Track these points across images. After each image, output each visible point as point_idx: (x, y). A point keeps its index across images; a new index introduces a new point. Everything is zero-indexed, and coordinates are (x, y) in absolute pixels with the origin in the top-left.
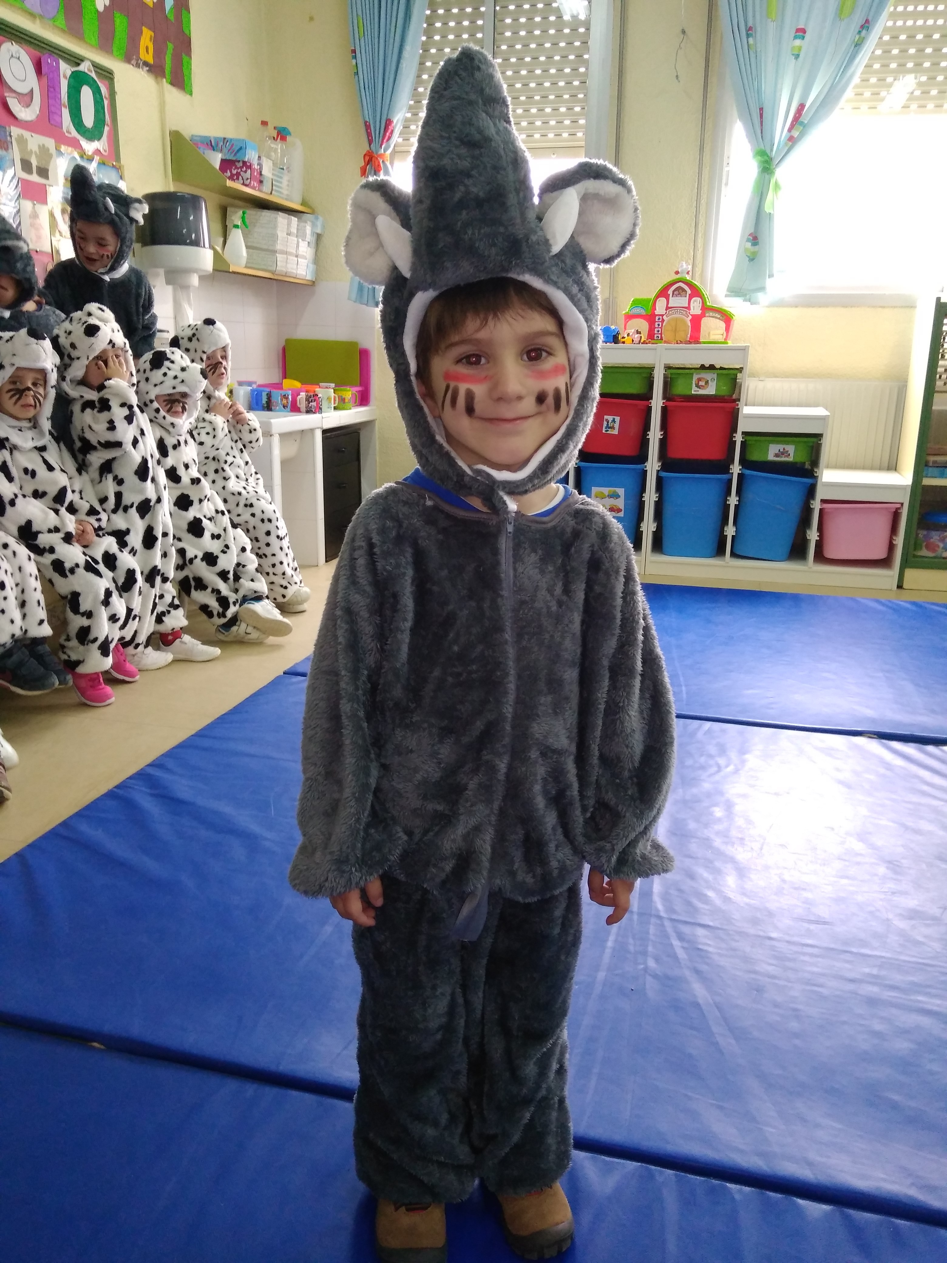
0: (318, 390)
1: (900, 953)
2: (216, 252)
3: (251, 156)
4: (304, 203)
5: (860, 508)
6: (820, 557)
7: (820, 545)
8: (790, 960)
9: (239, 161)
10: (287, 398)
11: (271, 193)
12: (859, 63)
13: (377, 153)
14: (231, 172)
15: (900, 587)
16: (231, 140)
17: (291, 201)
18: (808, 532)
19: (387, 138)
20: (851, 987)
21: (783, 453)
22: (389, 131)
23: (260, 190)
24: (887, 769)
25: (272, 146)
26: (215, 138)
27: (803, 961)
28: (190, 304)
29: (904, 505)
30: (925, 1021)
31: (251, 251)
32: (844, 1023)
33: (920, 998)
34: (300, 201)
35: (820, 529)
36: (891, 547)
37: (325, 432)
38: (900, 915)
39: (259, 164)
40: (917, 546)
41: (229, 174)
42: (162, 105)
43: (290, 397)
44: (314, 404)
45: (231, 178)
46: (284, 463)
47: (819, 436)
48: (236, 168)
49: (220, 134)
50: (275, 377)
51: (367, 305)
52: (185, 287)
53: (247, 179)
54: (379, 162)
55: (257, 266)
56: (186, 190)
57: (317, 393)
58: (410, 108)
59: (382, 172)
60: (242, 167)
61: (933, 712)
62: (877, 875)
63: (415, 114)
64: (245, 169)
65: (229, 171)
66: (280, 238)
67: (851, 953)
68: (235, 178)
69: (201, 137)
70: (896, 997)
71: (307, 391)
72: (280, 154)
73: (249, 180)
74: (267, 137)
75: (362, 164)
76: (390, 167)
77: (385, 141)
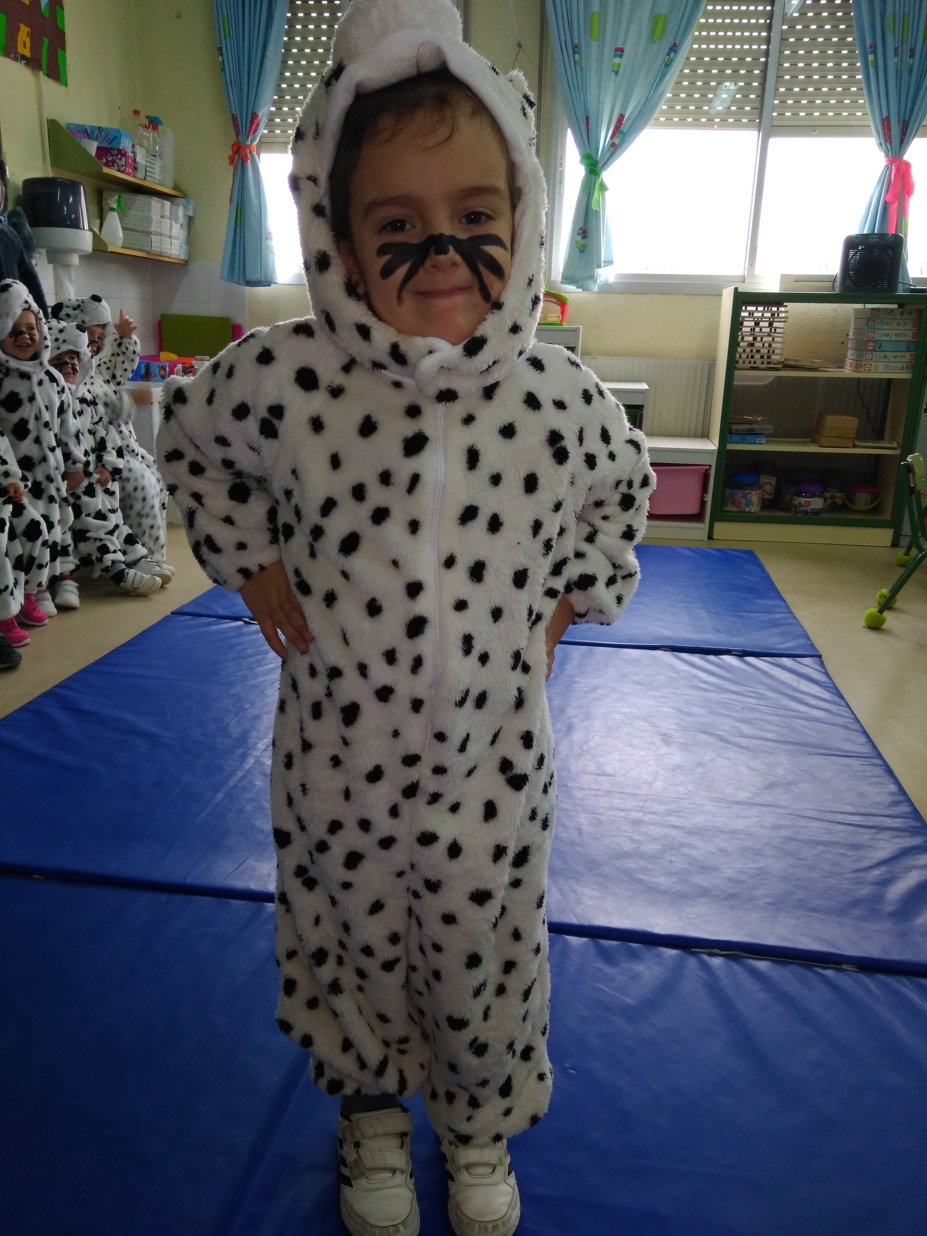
0: (194, 362)
1: (662, 792)
2: (94, 233)
3: (126, 144)
4: (176, 188)
9: (114, 149)
10: (165, 369)
11: (145, 179)
12: (669, 80)
13: (244, 144)
14: (106, 159)
15: (710, 537)
16: (106, 129)
17: (163, 185)
19: (253, 129)
22: (256, 124)
24: (675, 672)
25: (145, 134)
26: (91, 127)
27: (589, 800)
28: (70, 281)
29: (712, 467)
30: (673, 832)
31: (127, 232)
34: (171, 184)
38: (666, 768)
39: (133, 152)
40: (723, 503)
42: (40, 96)
43: (167, 368)
45: (107, 164)
47: (641, 407)
48: (112, 155)
49: (95, 124)
50: (153, 350)
51: (238, 283)
52: (67, 266)
53: (122, 166)
54: (246, 152)
55: (133, 246)
56: (64, 175)
57: (193, 364)
58: (275, 103)
59: (249, 162)
60: (117, 155)
61: (718, 631)
62: (653, 743)
63: (279, 109)
64: (119, 156)
65: (104, 158)
66: (154, 220)
67: (625, 793)
68: (111, 164)
69: (77, 125)
70: (655, 819)
71: (183, 363)
72: (152, 142)
73: (124, 167)
74: (139, 125)
75: (231, 153)
76: (257, 157)
77: (251, 133)
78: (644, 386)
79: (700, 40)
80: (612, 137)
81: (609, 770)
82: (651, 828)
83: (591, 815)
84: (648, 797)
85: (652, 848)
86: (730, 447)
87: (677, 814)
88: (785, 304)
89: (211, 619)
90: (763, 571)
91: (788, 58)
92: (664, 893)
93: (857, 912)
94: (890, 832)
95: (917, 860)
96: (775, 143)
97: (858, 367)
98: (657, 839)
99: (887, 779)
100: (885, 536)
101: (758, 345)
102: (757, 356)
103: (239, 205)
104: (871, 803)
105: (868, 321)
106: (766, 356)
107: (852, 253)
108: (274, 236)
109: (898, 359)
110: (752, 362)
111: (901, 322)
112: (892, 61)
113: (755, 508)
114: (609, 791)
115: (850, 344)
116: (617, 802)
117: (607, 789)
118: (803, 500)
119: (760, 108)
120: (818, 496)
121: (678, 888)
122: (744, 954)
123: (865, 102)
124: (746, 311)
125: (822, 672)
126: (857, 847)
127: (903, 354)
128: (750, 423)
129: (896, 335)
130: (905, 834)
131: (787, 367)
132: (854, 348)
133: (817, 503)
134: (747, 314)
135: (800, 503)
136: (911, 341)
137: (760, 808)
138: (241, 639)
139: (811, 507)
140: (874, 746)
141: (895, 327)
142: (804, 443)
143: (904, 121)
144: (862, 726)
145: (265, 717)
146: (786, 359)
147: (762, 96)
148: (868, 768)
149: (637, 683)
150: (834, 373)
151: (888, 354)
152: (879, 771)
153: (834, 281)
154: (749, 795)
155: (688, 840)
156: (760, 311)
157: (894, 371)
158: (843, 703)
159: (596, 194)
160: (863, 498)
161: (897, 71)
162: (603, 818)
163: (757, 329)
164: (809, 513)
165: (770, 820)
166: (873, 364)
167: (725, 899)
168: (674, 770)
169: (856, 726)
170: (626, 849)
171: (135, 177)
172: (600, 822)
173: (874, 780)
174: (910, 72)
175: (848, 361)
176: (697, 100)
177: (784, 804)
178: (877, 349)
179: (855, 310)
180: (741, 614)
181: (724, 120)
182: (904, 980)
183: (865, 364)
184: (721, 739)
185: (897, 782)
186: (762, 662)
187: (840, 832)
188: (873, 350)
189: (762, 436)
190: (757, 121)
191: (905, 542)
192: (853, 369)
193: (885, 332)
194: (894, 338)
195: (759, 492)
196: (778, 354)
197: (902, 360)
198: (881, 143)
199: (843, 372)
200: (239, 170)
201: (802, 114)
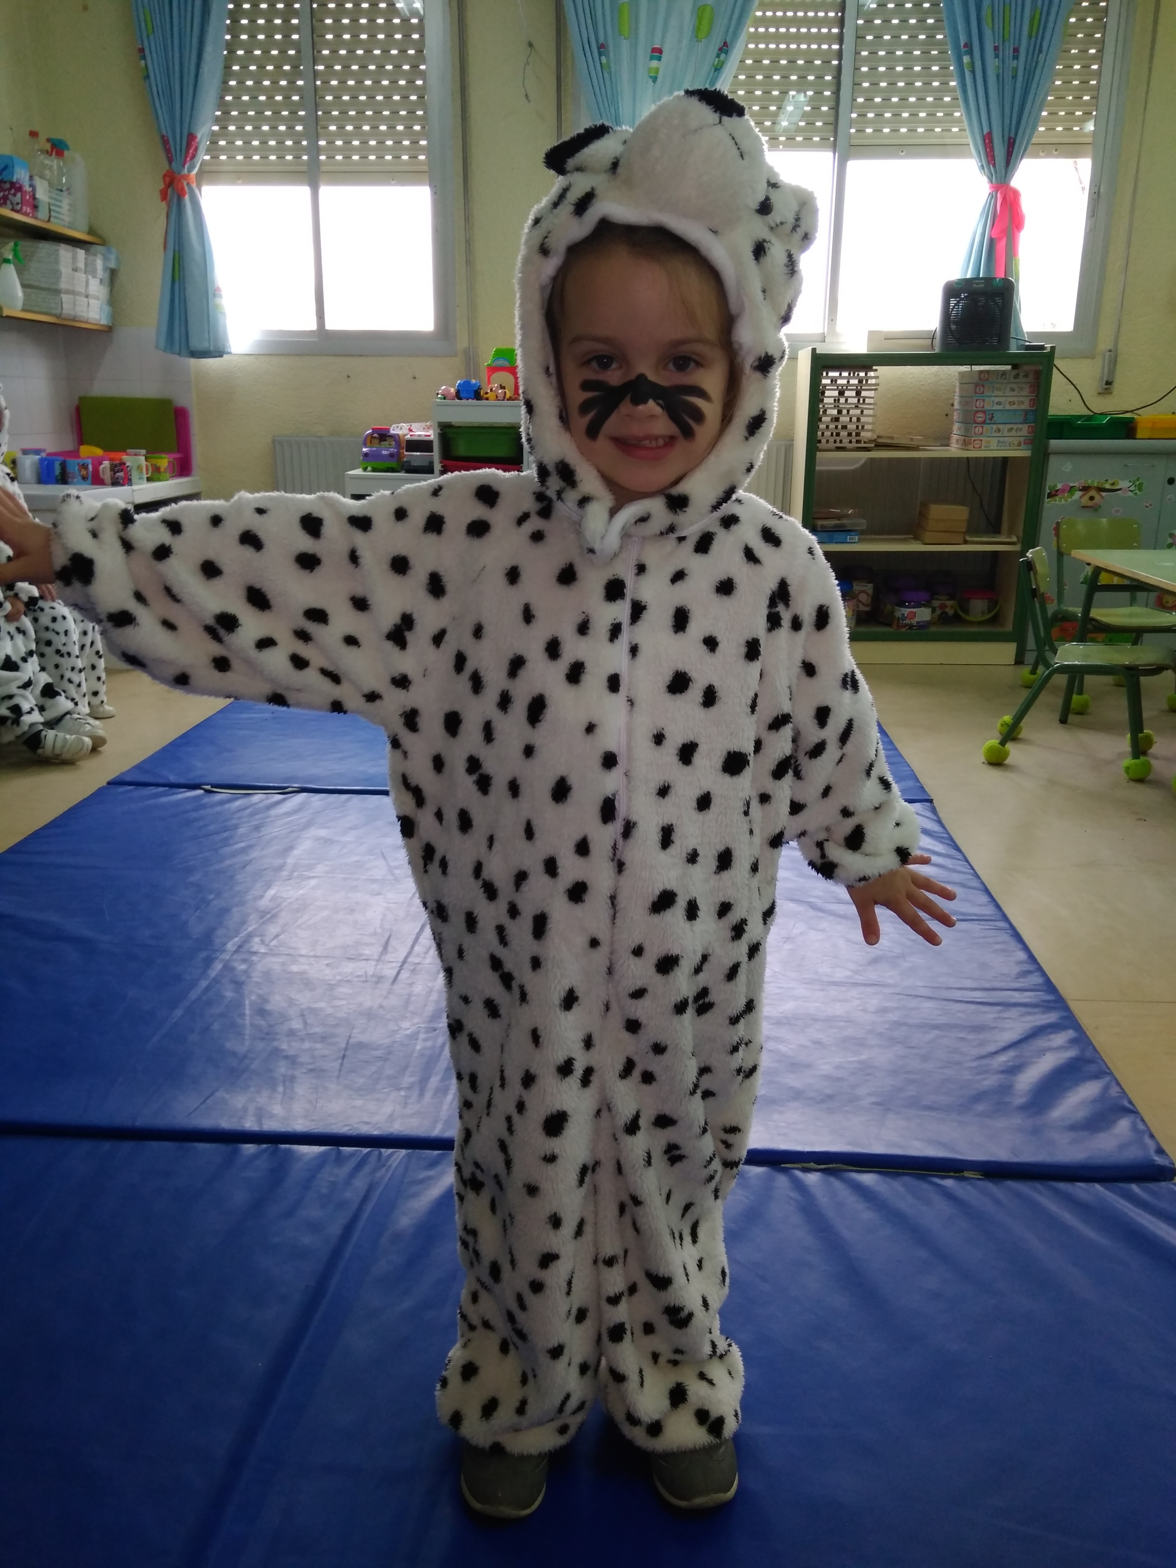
0: (125, 458)
3: (21, 175)
4: (91, 231)
9: (5, 182)
10: (87, 468)
11: (49, 221)
13: (179, 173)
17: (75, 229)
19: (190, 155)
22: (193, 148)
23: (34, 217)
25: (47, 162)
31: (28, 290)
34: (86, 229)
39: (31, 186)
43: (90, 467)
44: (121, 474)
48: (3, 190)
50: (68, 445)
51: (179, 354)
53: (18, 204)
54: (183, 185)
55: (36, 309)
57: (124, 461)
58: (217, 121)
59: (187, 197)
60: (10, 189)
63: (224, 128)
64: (13, 191)
66: (64, 275)
68: (2, 201)
71: (111, 460)
72: (56, 172)
73: (20, 205)
74: (38, 151)
75: (162, 186)
76: (197, 191)
77: (188, 159)
79: (756, 38)
88: (874, 368)
89: (161, 789)
91: (865, 60)
93: (980, 1107)
94: (1019, 1008)
95: (1049, 1040)
96: (853, 166)
97: (965, 443)
99: (1013, 944)
100: (1009, 650)
101: (844, 419)
102: (844, 433)
103: (177, 253)
104: (996, 975)
105: (976, 386)
106: (854, 434)
107: (953, 302)
108: (224, 293)
109: (1013, 433)
110: (838, 440)
111: (1015, 386)
112: (992, 63)
115: (956, 416)
118: (906, 611)
119: (834, 124)
120: (924, 606)
122: (846, 1167)
123: (962, 114)
124: (827, 377)
125: (934, 820)
126: (979, 1029)
127: (1020, 426)
128: (839, 517)
129: (1010, 402)
130: (1036, 1010)
131: (880, 446)
132: (960, 420)
133: (923, 614)
134: (828, 381)
135: (903, 614)
136: (1028, 410)
137: (862, 989)
138: (202, 812)
139: (917, 619)
140: (998, 907)
141: (1008, 393)
142: (905, 541)
143: (1010, 138)
144: (983, 883)
145: (235, 910)
146: (879, 437)
147: (836, 108)
148: (991, 933)
150: (938, 452)
151: (1001, 427)
152: (1005, 937)
153: (933, 338)
154: (849, 973)
156: (845, 378)
157: (1008, 448)
158: (960, 856)
160: (978, 607)
161: (998, 75)
163: (842, 400)
164: (915, 626)
165: (874, 1003)
166: (984, 439)
167: (822, 1101)
169: (975, 883)
171: (36, 218)
173: (998, 947)
174: (1014, 77)
175: (954, 438)
176: (757, 114)
177: (891, 981)
178: (988, 421)
179: (960, 373)
181: (791, 139)
182: (1038, 1185)
183: (975, 440)
184: (813, 907)
185: (1026, 948)
187: (959, 1012)
188: (984, 422)
189: (853, 533)
190: (832, 139)
191: (1030, 657)
192: (960, 447)
193: (997, 400)
194: (1008, 407)
195: (853, 602)
196: (867, 431)
197: (1019, 434)
198: (982, 166)
199: (949, 450)
200: (174, 207)
201: (886, 130)
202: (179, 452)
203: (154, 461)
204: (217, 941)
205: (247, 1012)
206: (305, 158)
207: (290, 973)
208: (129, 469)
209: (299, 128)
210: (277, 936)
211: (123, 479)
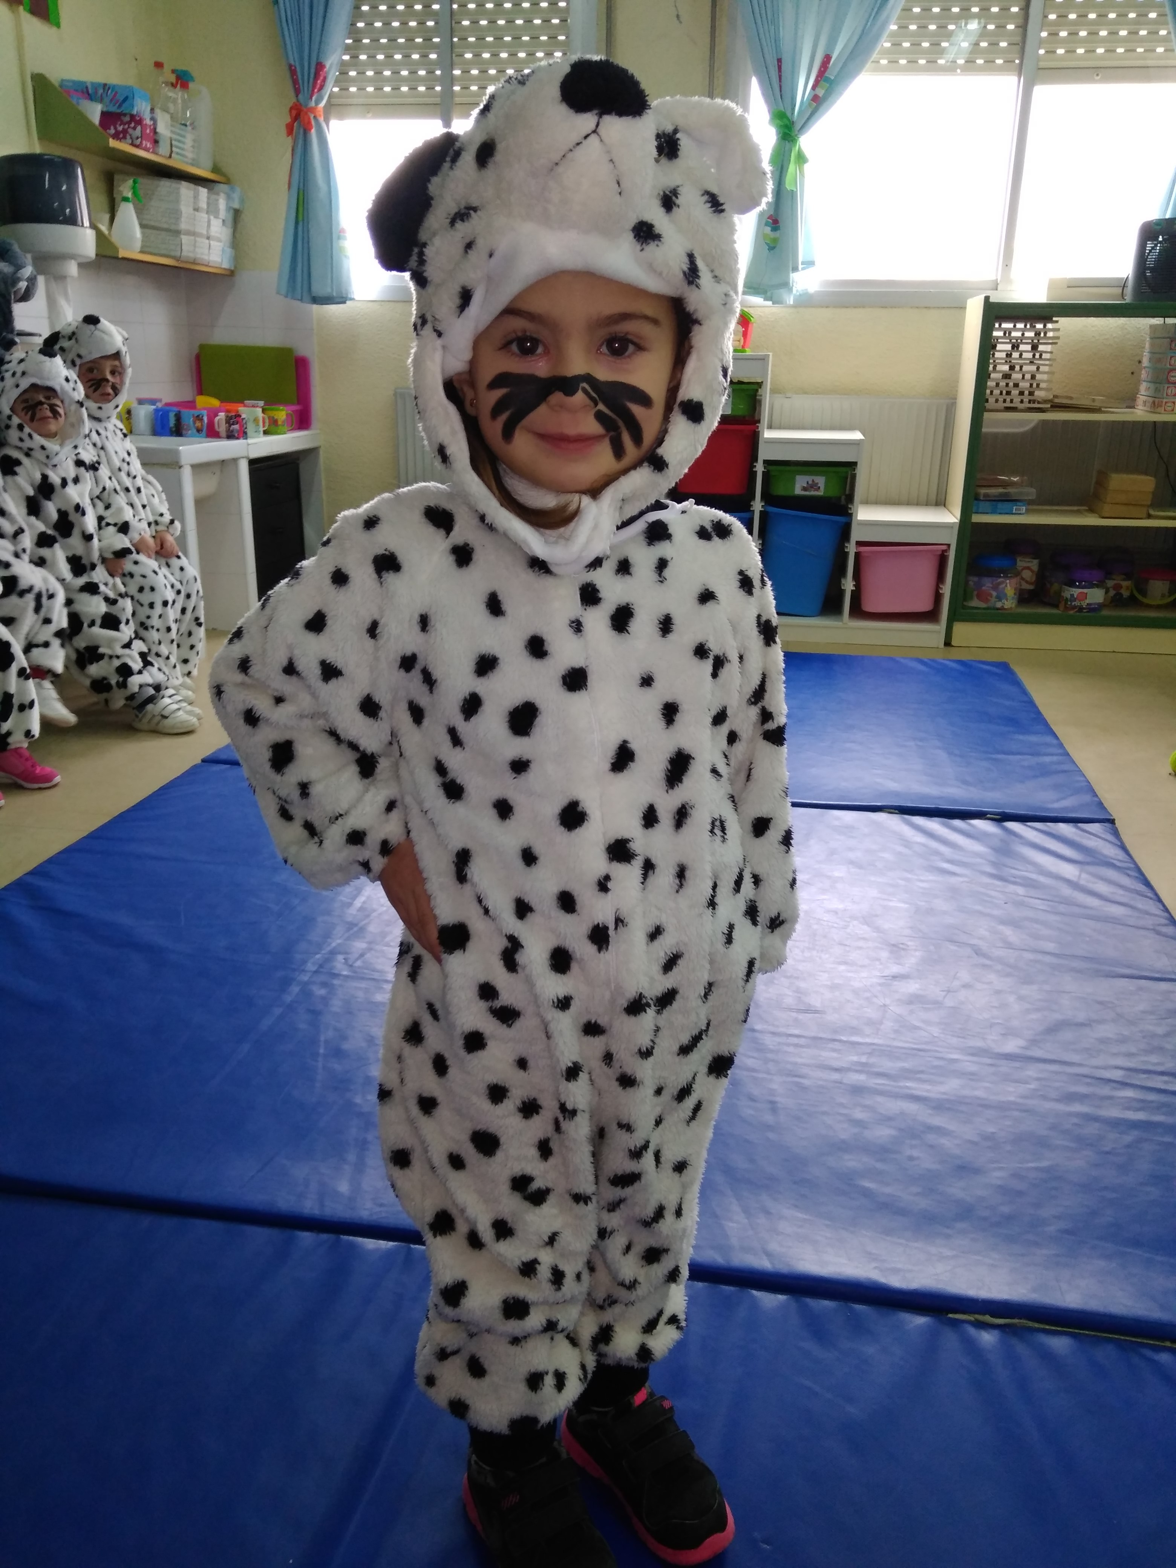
0: (241, 409)
1: (894, 1039)
2: (99, 234)
3: (142, 107)
4: (215, 169)
5: (900, 552)
6: (858, 611)
7: (857, 596)
8: (772, 1051)
10: (201, 420)
11: (170, 157)
13: (306, 106)
14: (115, 128)
15: (948, 643)
16: (114, 86)
17: (198, 167)
18: (843, 581)
19: (318, 86)
20: (836, 1076)
21: (812, 486)
22: (321, 78)
23: (154, 153)
24: (906, 846)
25: (170, 94)
26: (92, 84)
27: (786, 1052)
28: (67, 299)
29: (951, 547)
30: (912, 1108)
31: (147, 231)
32: (824, 1113)
33: (909, 1084)
34: (209, 165)
35: (857, 576)
36: (938, 598)
37: (252, 462)
38: (899, 1000)
39: (152, 119)
40: (966, 596)
41: (112, 131)
42: (20, 40)
43: (205, 419)
44: (236, 427)
45: (116, 136)
46: (200, 503)
47: (853, 465)
48: (122, 123)
49: (100, 79)
50: (186, 393)
51: (301, 300)
52: (61, 278)
53: (137, 138)
54: (309, 119)
55: (155, 251)
56: (56, 151)
57: (240, 413)
58: (347, 49)
59: (313, 131)
60: (129, 123)
61: (965, 782)
62: (878, 960)
63: (355, 57)
64: (133, 125)
65: (112, 127)
66: (184, 215)
67: (840, 1041)
68: (121, 136)
69: (74, 82)
70: (883, 1084)
71: (227, 411)
72: (180, 106)
73: (140, 139)
74: (163, 83)
75: (288, 120)
76: (324, 125)
77: (316, 90)
78: (857, 435)
80: (814, 87)
81: (815, 1001)
82: (879, 1099)
83: (790, 1079)
84: (874, 1047)
85: (883, 1133)
86: (977, 518)
87: (919, 1076)
88: (1054, 319)
90: (1025, 692)
92: (904, 1212)
96: (1041, 91)
97: (1155, 406)
98: (890, 1119)
101: (1016, 376)
102: (1015, 392)
103: (301, 192)
105: (1172, 341)
106: (1026, 393)
107: (1149, 245)
108: (349, 235)
110: (1008, 400)
113: (1009, 603)
114: (815, 1038)
115: (1144, 375)
116: (828, 1056)
117: (813, 1034)
118: (1076, 592)
119: (1021, 43)
120: (1097, 586)
121: (923, 1203)
122: (1031, 1324)
123: (1170, 31)
124: (1000, 328)
125: (1116, 845)
128: (1005, 485)
131: (1057, 407)
132: (1149, 379)
133: (1096, 596)
134: (1001, 334)
135: (1072, 595)
137: (1041, 1066)
139: (1087, 601)
142: (1078, 512)
146: (1055, 397)
147: (1023, 27)
149: (851, 862)
150: (1120, 415)
153: (1124, 286)
154: (1022, 1043)
155: (937, 1121)
156: (1019, 330)
158: (1150, 894)
159: (792, 168)
160: (1158, 588)
162: (806, 1082)
163: (1015, 355)
164: (1084, 609)
165: (1057, 1085)
167: (998, 1224)
168: (910, 1002)
170: (843, 1136)
171: (157, 154)
172: (804, 1088)
175: (1141, 399)
176: (933, 34)
177: (1075, 1058)
179: (1151, 326)
180: (994, 756)
181: (970, 61)
183: (1166, 403)
184: (978, 952)
186: (1029, 829)
187: (1161, 1105)
189: (1019, 504)
190: (1017, 61)
192: (1148, 409)
195: (1014, 581)
196: (1042, 389)
199: (1133, 413)
200: (300, 142)
201: (1081, 51)
202: (299, 403)
203: (272, 414)
204: (298, 957)
205: (322, 1051)
206: (438, 88)
207: (372, 1002)
208: (244, 421)
209: (433, 56)
210: (362, 955)
211: (238, 431)
